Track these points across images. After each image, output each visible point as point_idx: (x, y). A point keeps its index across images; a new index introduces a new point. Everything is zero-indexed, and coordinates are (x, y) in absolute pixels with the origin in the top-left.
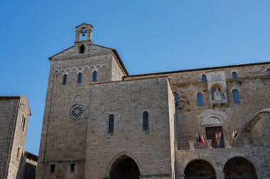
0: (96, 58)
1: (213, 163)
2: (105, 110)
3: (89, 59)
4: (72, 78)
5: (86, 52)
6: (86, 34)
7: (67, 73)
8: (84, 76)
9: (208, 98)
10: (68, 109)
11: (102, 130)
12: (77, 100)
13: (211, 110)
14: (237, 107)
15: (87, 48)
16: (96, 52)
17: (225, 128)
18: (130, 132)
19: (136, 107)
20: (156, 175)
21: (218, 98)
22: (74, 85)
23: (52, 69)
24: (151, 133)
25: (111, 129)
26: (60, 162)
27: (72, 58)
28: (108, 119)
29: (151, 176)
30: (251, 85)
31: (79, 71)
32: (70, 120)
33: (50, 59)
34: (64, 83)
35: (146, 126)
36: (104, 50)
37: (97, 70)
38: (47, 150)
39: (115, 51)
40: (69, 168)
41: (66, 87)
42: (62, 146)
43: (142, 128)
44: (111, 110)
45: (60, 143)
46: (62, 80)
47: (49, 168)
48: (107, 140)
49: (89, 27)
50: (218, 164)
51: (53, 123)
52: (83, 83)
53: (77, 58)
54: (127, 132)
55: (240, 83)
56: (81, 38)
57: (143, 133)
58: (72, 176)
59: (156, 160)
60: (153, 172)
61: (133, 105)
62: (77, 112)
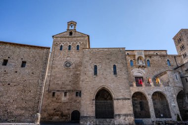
0: (79, 38)
1: (146, 94)
2: (92, 63)
3: (75, 39)
4: (65, 47)
5: (73, 35)
6: (73, 27)
7: (63, 45)
8: (72, 47)
9: (136, 63)
10: (63, 63)
11: (90, 73)
12: (68, 59)
13: (138, 69)
14: (150, 68)
15: (73, 33)
16: (79, 35)
17: (144, 78)
18: (107, 75)
19: (109, 62)
20: (122, 99)
21: (140, 63)
22: (67, 51)
23: (54, 42)
24: (119, 76)
25: (96, 73)
26: (58, 91)
27: (65, 37)
28: (93, 68)
29: (120, 99)
30: (155, 58)
31: (70, 44)
32: (64, 69)
33: (53, 36)
34: (61, 49)
35: (115, 73)
36: (83, 35)
37: (79, 44)
38: (51, 84)
39: (88, 36)
40: (63, 94)
41: (62, 52)
42: (59, 82)
43: (113, 73)
44: (95, 63)
45: (58, 81)
46: (59, 48)
47: (51, 94)
48: (94, 79)
49: (75, 23)
50: (149, 94)
51: (54, 70)
52: (71, 50)
53: (68, 37)
54: (105, 75)
55: (150, 57)
56: (70, 28)
57: (114, 76)
58: (65, 99)
59: (122, 91)
60: (121, 97)
61: (107, 61)
62: (68, 65)
